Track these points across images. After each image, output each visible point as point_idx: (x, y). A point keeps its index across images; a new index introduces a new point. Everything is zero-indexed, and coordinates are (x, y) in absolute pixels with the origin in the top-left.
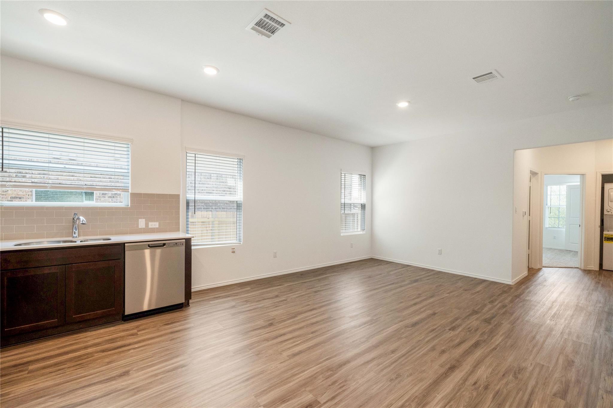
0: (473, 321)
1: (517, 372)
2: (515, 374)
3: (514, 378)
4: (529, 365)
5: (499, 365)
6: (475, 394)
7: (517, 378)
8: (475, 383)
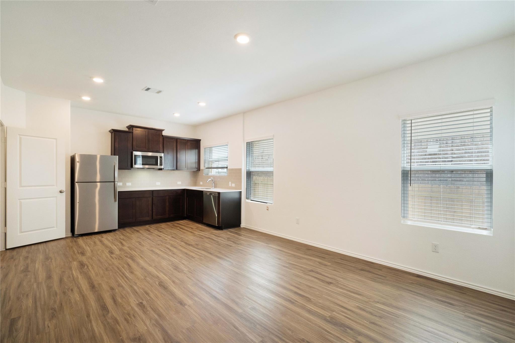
0: (147, 326)
1: (55, 313)
2: (55, 311)
3: (54, 307)
4: (49, 325)
5: (71, 308)
6: (66, 287)
7: (51, 309)
8: (72, 290)
